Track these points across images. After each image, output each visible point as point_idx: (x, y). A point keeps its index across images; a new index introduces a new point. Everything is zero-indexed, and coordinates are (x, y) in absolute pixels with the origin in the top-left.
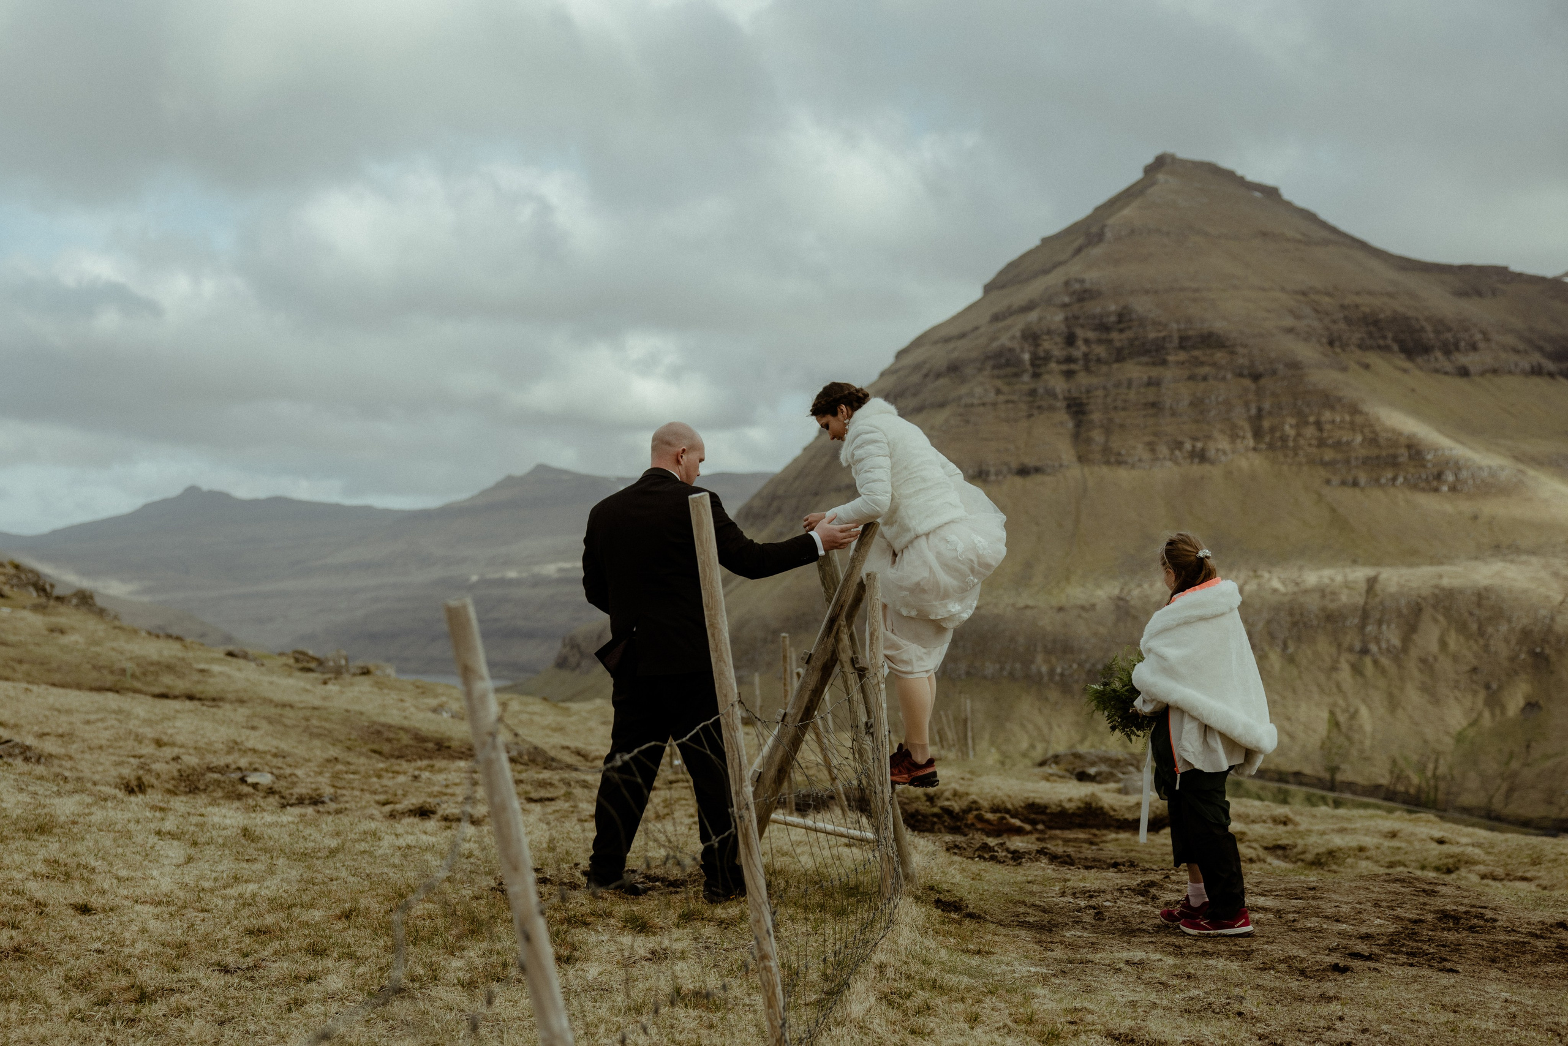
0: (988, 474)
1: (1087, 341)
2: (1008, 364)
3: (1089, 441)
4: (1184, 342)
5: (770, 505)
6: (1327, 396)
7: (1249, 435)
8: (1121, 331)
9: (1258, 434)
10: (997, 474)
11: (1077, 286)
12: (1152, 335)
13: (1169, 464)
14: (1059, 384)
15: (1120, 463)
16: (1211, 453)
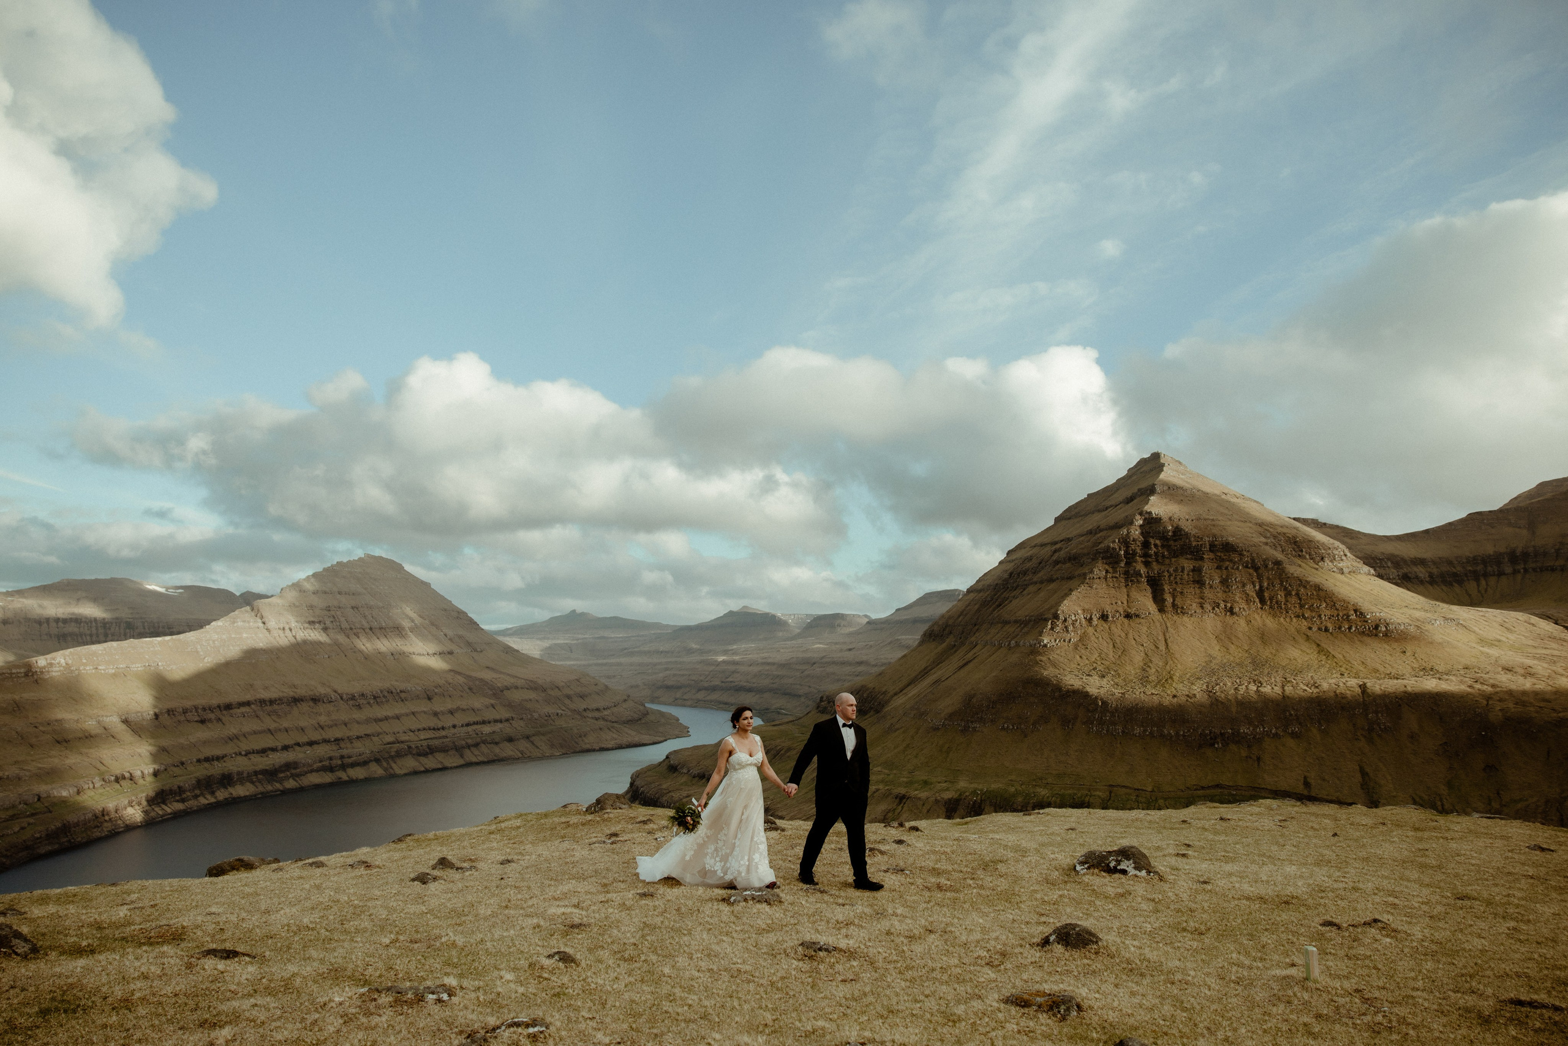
0: (1107, 617)
1: (1156, 545)
2: (1111, 556)
3: (1164, 600)
4: (1213, 547)
5: (944, 630)
6: (1300, 580)
7: (1257, 600)
8: (1175, 541)
9: (1262, 601)
10: (1113, 617)
11: (1147, 516)
12: (1194, 544)
13: (1212, 615)
14: (1143, 570)
15: (1184, 614)
16: (1236, 610)
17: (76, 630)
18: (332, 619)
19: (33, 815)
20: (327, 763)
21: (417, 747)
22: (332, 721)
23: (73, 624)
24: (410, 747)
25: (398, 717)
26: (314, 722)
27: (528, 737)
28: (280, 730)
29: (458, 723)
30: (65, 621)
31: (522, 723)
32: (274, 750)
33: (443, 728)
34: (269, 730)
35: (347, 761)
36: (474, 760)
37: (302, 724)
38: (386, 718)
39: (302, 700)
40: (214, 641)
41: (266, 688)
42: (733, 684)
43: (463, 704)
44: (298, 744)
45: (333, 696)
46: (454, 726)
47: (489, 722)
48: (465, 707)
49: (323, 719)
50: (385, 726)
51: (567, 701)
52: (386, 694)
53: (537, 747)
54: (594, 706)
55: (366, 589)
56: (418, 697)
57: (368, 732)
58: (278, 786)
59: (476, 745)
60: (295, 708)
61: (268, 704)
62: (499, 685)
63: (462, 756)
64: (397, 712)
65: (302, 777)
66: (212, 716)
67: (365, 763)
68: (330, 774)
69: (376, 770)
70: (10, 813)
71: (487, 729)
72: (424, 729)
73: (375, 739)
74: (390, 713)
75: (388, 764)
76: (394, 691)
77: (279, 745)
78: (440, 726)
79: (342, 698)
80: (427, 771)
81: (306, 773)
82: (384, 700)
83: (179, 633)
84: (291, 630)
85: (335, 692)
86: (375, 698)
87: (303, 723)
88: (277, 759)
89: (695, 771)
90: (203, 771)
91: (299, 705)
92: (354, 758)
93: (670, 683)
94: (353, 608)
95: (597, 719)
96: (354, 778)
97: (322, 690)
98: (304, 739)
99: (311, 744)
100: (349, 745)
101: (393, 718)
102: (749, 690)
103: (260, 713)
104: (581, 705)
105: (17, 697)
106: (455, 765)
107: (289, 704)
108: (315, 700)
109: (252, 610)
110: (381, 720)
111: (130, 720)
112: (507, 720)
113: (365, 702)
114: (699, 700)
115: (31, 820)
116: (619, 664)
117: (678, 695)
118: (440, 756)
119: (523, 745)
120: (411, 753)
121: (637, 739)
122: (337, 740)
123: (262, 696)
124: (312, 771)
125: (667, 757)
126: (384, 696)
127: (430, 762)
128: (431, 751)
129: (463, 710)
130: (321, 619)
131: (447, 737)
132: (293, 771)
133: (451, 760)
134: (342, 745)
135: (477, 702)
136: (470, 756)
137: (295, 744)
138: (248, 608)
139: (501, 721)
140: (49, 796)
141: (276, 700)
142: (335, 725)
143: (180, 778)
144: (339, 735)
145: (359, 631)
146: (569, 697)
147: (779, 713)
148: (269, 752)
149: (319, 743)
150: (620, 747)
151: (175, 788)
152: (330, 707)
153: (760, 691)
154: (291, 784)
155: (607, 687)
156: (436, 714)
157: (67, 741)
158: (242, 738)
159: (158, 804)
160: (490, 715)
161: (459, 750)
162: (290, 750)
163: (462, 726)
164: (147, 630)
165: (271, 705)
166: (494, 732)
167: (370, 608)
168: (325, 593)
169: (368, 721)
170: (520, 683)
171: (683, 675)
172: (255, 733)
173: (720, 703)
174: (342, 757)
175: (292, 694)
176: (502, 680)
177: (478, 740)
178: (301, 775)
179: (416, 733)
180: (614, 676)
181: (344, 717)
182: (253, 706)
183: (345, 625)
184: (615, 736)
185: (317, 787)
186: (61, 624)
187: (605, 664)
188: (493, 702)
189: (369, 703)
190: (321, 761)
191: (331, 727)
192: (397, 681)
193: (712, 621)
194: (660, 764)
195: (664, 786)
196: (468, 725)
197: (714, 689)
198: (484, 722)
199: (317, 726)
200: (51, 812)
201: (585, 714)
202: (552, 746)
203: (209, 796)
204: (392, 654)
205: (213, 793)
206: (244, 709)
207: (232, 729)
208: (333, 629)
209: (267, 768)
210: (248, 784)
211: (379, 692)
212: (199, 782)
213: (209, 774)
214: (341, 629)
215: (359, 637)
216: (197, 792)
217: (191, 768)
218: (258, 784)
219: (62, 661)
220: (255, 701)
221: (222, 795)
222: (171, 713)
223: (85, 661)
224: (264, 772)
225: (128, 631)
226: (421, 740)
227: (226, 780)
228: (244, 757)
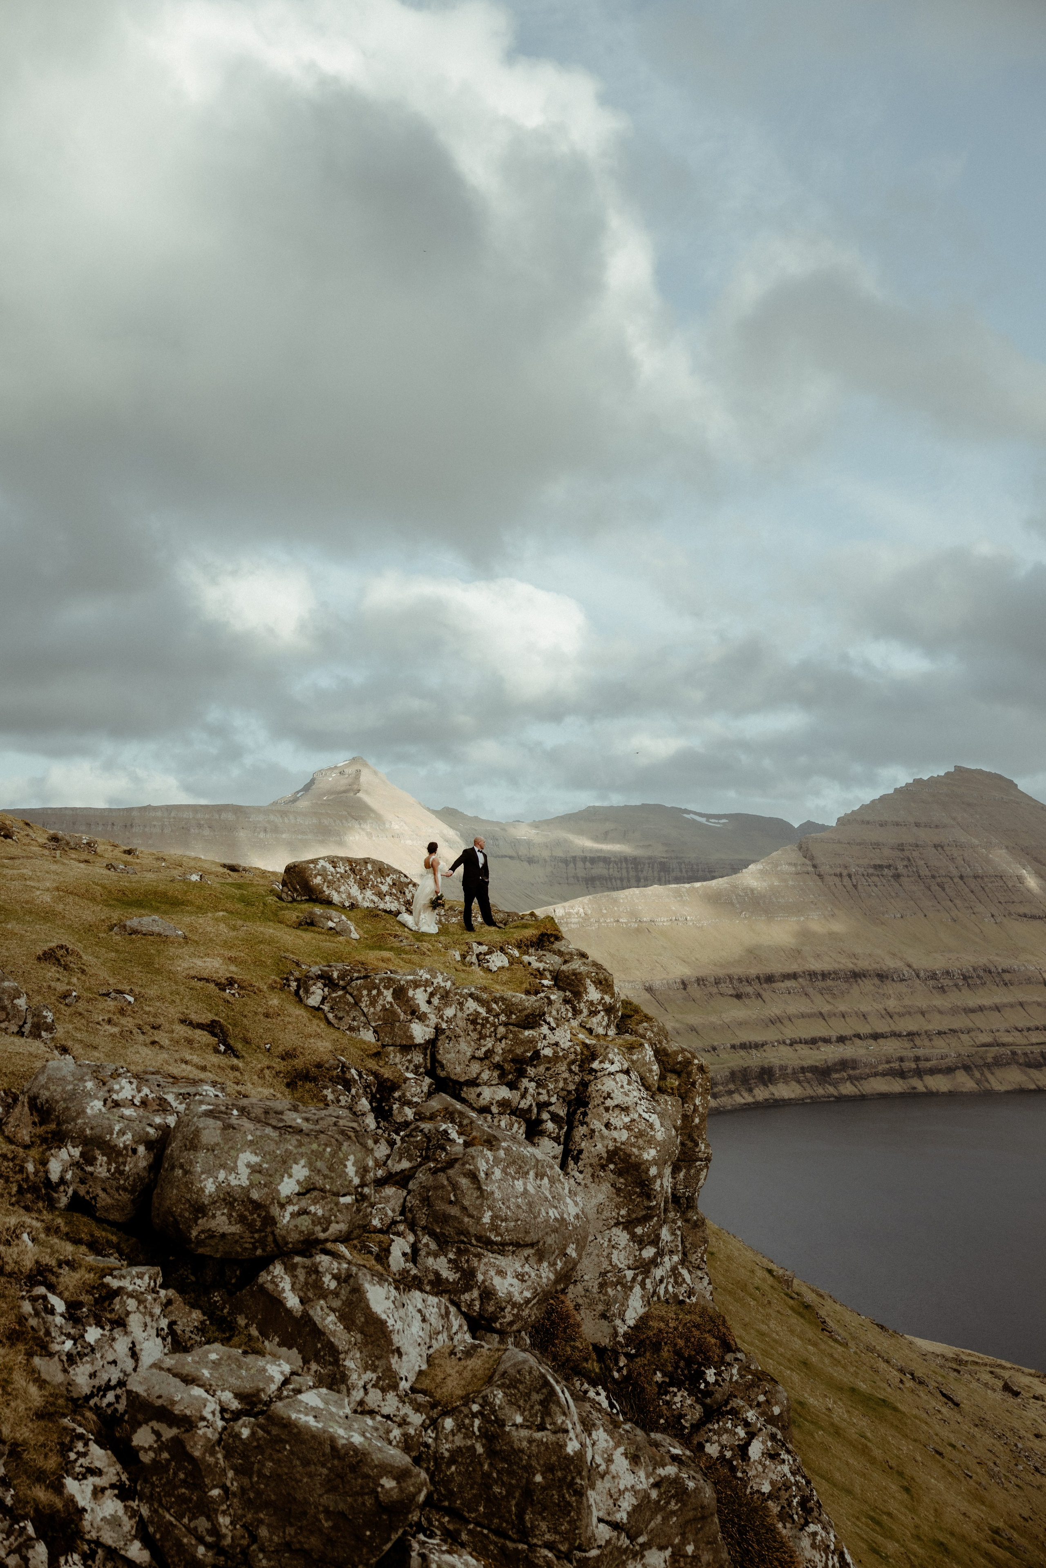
17: (605, 872)
18: (905, 863)
20: (896, 1065)
21: (1025, 1054)
22: (904, 1007)
23: (601, 864)
24: (1014, 1053)
25: (997, 1008)
26: (880, 1007)
28: (835, 1015)
30: (593, 860)
32: (827, 1041)
34: (821, 1014)
35: (923, 1065)
37: (864, 1008)
38: (981, 1009)
39: (865, 976)
41: (818, 957)
44: (858, 1036)
45: (906, 971)
49: (892, 1004)
50: (979, 1020)
52: (982, 973)
55: (954, 819)
56: (1029, 982)
57: (955, 1026)
58: (831, 1090)
60: (855, 986)
61: (820, 978)
64: (997, 1000)
65: (862, 1082)
66: (749, 990)
67: (949, 1070)
68: (901, 1081)
69: (965, 1082)
72: (1037, 1029)
73: (965, 1037)
74: (986, 1002)
75: (982, 1074)
76: (993, 969)
77: (834, 1035)
79: (918, 976)
81: (869, 1076)
82: (978, 982)
84: (850, 876)
85: (909, 966)
86: (965, 978)
88: (830, 1054)
90: (738, 1061)
91: (859, 979)
92: (933, 1063)
94: (935, 846)
96: (934, 1090)
97: (890, 963)
98: (865, 1030)
99: (876, 1036)
100: (927, 1043)
101: (991, 1008)
103: (810, 990)
107: (846, 979)
108: (882, 976)
110: (973, 1011)
111: (654, 988)
113: (951, 984)
120: (1017, 1063)
122: (911, 1035)
123: (813, 968)
124: (876, 1075)
126: (979, 977)
128: (1044, 1062)
130: (891, 862)
132: (851, 1072)
134: (918, 1042)
137: (855, 1036)
141: (830, 974)
142: (908, 1013)
144: (913, 1028)
145: (944, 880)
148: (820, 1044)
149: (887, 1037)
152: (902, 987)
154: (848, 1089)
158: (786, 1022)
162: (847, 1042)
164: (684, 874)
165: (823, 980)
167: (960, 846)
168: (897, 824)
169: (954, 1011)
172: (803, 1016)
174: (917, 1059)
175: (851, 966)
178: (862, 1078)
179: (1025, 1033)
181: (921, 1002)
182: (800, 980)
183: (925, 872)
185: (884, 1096)
186: (588, 864)
189: (956, 985)
190: (888, 1062)
191: (901, 1015)
192: (997, 954)
199: (884, 1012)
203: (746, 1095)
204: (993, 916)
205: (750, 1090)
206: (789, 983)
207: (774, 1009)
208: (908, 876)
209: (817, 1064)
210: (794, 1083)
211: (971, 969)
212: (733, 1073)
213: (745, 1065)
214: (919, 876)
215: (944, 889)
216: (732, 1087)
217: (724, 1056)
218: (805, 1084)
219: (581, 910)
220: (804, 973)
221: (761, 1094)
222: (701, 983)
223: (605, 911)
224: (814, 1069)
225: (662, 874)
226: (1032, 1045)
227: (766, 1075)
228: (788, 1048)
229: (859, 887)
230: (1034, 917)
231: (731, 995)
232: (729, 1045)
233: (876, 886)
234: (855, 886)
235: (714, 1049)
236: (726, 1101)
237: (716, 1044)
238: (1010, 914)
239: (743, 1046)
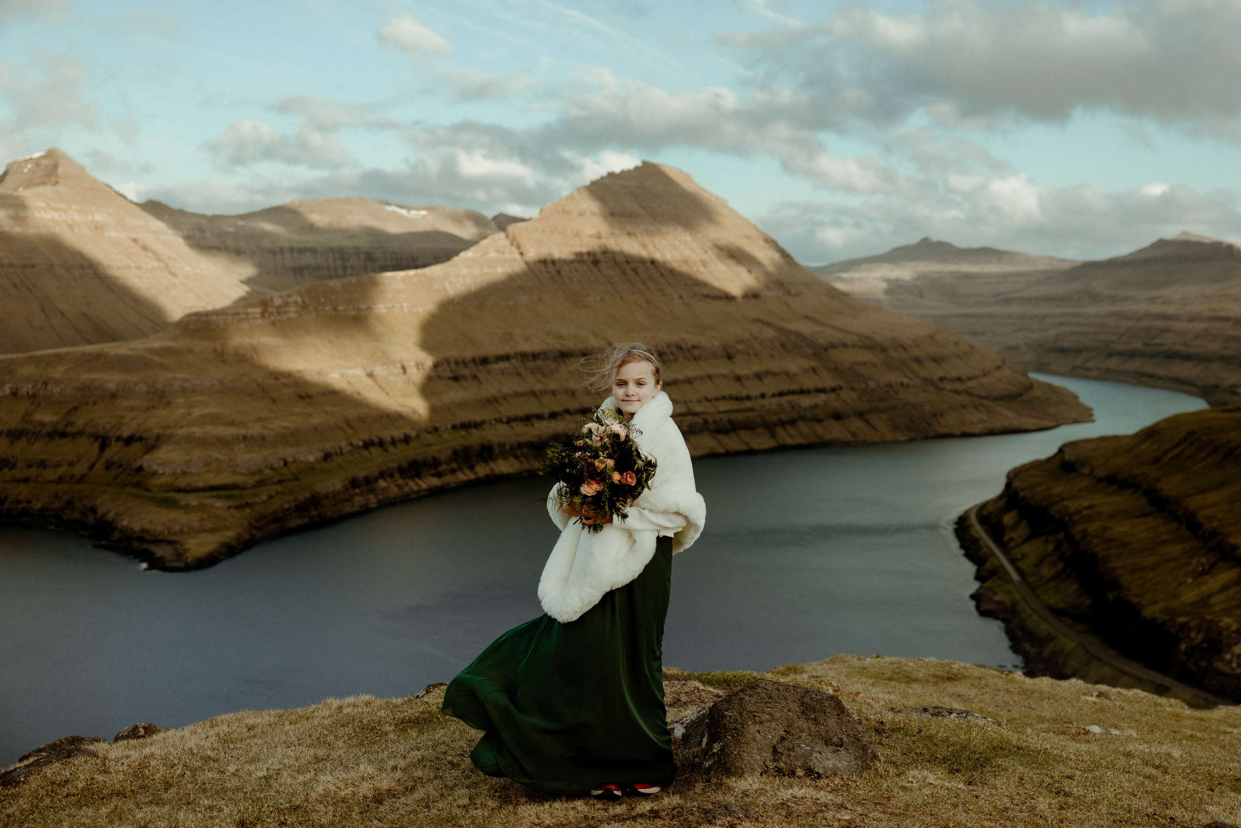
17: (312, 262)
18: (603, 250)
19: (280, 482)
21: (715, 422)
23: (309, 255)
24: (705, 421)
25: (689, 381)
27: (861, 415)
28: (546, 393)
29: (769, 392)
30: (300, 251)
31: (853, 395)
32: (540, 417)
33: (748, 398)
34: (533, 392)
36: (789, 441)
38: (675, 382)
39: (571, 356)
40: (464, 277)
41: (528, 338)
42: (1162, 349)
43: (775, 366)
44: (568, 412)
46: (763, 396)
47: (809, 392)
48: (777, 370)
51: (915, 367)
52: (674, 349)
53: (875, 429)
54: (954, 374)
55: (644, 209)
56: (715, 356)
59: (792, 422)
60: (563, 365)
61: (531, 358)
62: (822, 341)
63: (773, 435)
64: (688, 374)
66: (465, 372)
70: (257, 478)
71: (806, 401)
72: (723, 398)
74: (679, 376)
76: (684, 346)
77: (546, 411)
78: (744, 393)
80: (728, 454)
82: (672, 358)
83: (424, 266)
84: (553, 262)
87: (573, 385)
88: (543, 429)
89: (1102, 473)
90: (458, 440)
91: (567, 361)
93: (1066, 344)
95: (958, 392)
98: (574, 405)
101: (683, 382)
102: (1188, 358)
103: (522, 370)
104: (936, 372)
105: (255, 342)
106: (764, 447)
107: (555, 359)
108: (587, 356)
109: (507, 237)
111: (375, 373)
112: (833, 390)
114: (1108, 371)
115: (279, 488)
116: (991, 316)
117: (1079, 361)
118: (745, 435)
119: (856, 424)
120: (708, 430)
121: (1015, 423)
123: (524, 349)
125: (1061, 450)
126: (672, 353)
127: (732, 443)
128: (732, 428)
129: (775, 374)
130: (590, 249)
131: (751, 410)
133: (762, 441)
135: (793, 365)
136: (785, 437)
138: (502, 235)
139: (824, 391)
140: (295, 461)
141: (540, 355)
143: (434, 448)
146: (918, 361)
147: (1234, 393)
148: (534, 420)
150: (991, 433)
151: (430, 459)
153: (1203, 359)
155: (972, 347)
156: (738, 379)
157: (310, 397)
158: (502, 401)
159: (412, 478)
160: (810, 382)
161: (770, 427)
162: (559, 418)
163: (774, 395)
164: (387, 261)
165: (534, 360)
166: (815, 406)
167: (650, 234)
170: (849, 339)
171: (1086, 333)
172: (517, 395)
173: (1142, 375)
175: (558, 347)
176: (827, 335)
177: (795, 415)
179: (714, 402)
180: (983, 333)
182: (513, 361)
183: (620, 258)
184: (985, 417)
187: (972, 315)
188: (813, 364)
192: (686, 333)
193: (1131, 254)
194: (1049, 460)
195: (1056, 491)
196: (781, 394)
197: (1132, 355)
198: (801, 392)
200: (298, 479)
201: (941, 385)
202: (895, 427)
203: (468, 472)
204: (681, 297)
205: (472, 468)
206: (502, 365)
207: (490, 390)
208: (606, 262)
209: (533, 439)
210: (512, 460)
211: (665, 347)
212: (455, 453)
213: (466, 444)
214: (616, 262)
215: (637, 273)
216: (454, 465)
217: (446, 436)
218: (523, 460)
219: (299, 299)
220: (516, 354)
221: (482, 470)
222: (420, 367)
223: (322, 300)
224: (530, 445)
225: (368, 263)
226: (720, 412)
227: (487, 452)
228: (506, 426)
229: (563, 273)
230: (716, 298)
231: (450, 378)
232: (449, 426)
233: (577, 271)
234: (559, 272)
235: (436, 429)
236: (449, 479)
237: (438, 425)
238: (695, 295)
239: (465, 426)
